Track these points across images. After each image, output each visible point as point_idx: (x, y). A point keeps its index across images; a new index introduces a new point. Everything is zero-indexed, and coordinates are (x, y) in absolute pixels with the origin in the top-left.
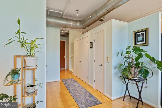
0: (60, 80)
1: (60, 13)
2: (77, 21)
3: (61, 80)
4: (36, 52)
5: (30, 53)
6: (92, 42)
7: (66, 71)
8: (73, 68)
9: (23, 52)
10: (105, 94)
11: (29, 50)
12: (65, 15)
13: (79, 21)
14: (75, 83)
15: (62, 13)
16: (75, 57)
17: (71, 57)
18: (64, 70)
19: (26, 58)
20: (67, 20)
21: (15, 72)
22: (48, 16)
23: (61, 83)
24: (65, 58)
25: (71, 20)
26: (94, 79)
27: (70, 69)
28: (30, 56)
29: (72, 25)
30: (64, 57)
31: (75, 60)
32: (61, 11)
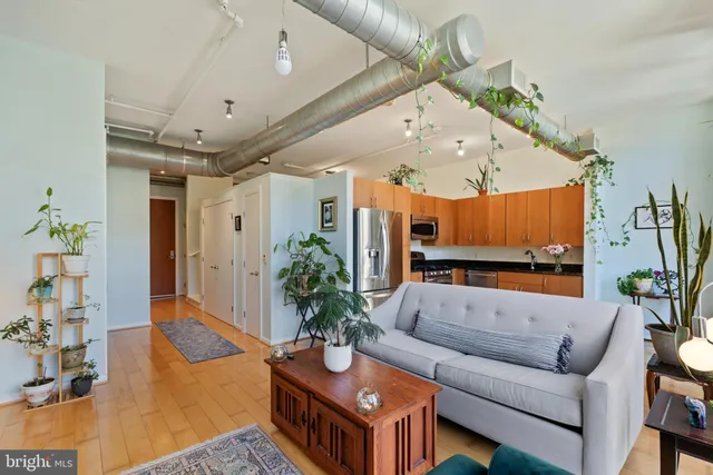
0: (150, 323)
1: (148, 134)
2: (201, 155)
3: (154, 323)
4: (86, 245)
5: (74, 249)
6: (240, 217)
7: (177, 302)
8: (199, 290)
9: (56, 245)
10: (262, 337)
11: (72, 243)
12: (166, 136)
13: (208, 155)
14: (197, 329)
15: (152, 133)
16: (203, 255)
17: (194, 256)
18: (173, 301)
19: (64, 257)
20: (168, 150)
21: (43, 284)
22: (111, 139)
23: (152, 331)
24: (174, 260)
25: (182, 151)
26: (244, 308)
27: (191, 295)
28: (73, 254)
29: (187, 165)
30: (172, 254)
31: (203, 264)
32: (149, 128)
